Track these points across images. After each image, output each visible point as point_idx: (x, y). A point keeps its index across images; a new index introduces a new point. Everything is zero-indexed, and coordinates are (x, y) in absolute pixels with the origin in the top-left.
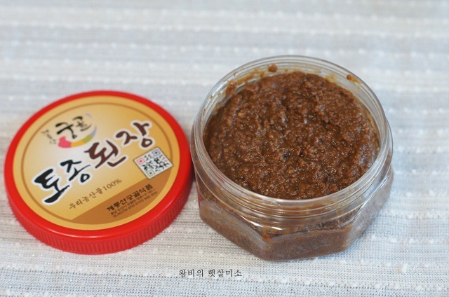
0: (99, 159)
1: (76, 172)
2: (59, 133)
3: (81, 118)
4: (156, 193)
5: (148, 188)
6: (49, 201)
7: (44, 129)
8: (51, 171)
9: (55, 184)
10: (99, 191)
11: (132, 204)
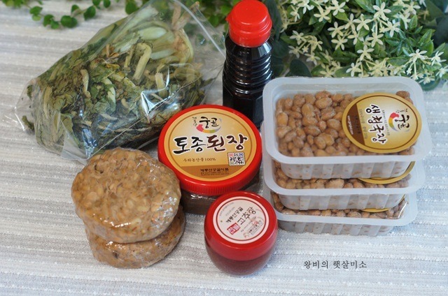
1: (197, 145)
2: (201, 122)
3: (216, 119)
4: (228, 174)
5: (226, 169)
7: (195, 116)
8: (186, 138)
10: (202, 159)
11: (213, 174)
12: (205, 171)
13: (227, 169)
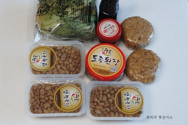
0: (106, 61)
1: (101, 60)
4: (109, 75)
6: (92, 61)
8: (97, 56)
9: (95, 59)
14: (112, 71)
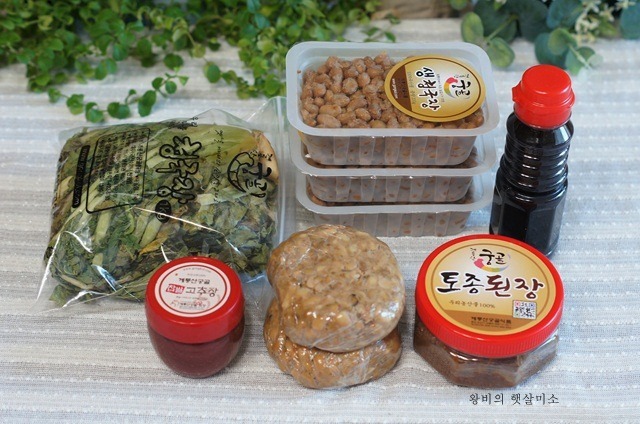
0: (493, 286)
1: (472, 285)
2: (481, 255)
3: (503, 255)
4: (510, 328)
6: (440, 290)
7: (474, 247)
8: (457, 274)
9: (452, 283)
10: (476, 304)
11: (489, 325)
12: (477, 319)
13: (509, 321)
14: (520, 315)
